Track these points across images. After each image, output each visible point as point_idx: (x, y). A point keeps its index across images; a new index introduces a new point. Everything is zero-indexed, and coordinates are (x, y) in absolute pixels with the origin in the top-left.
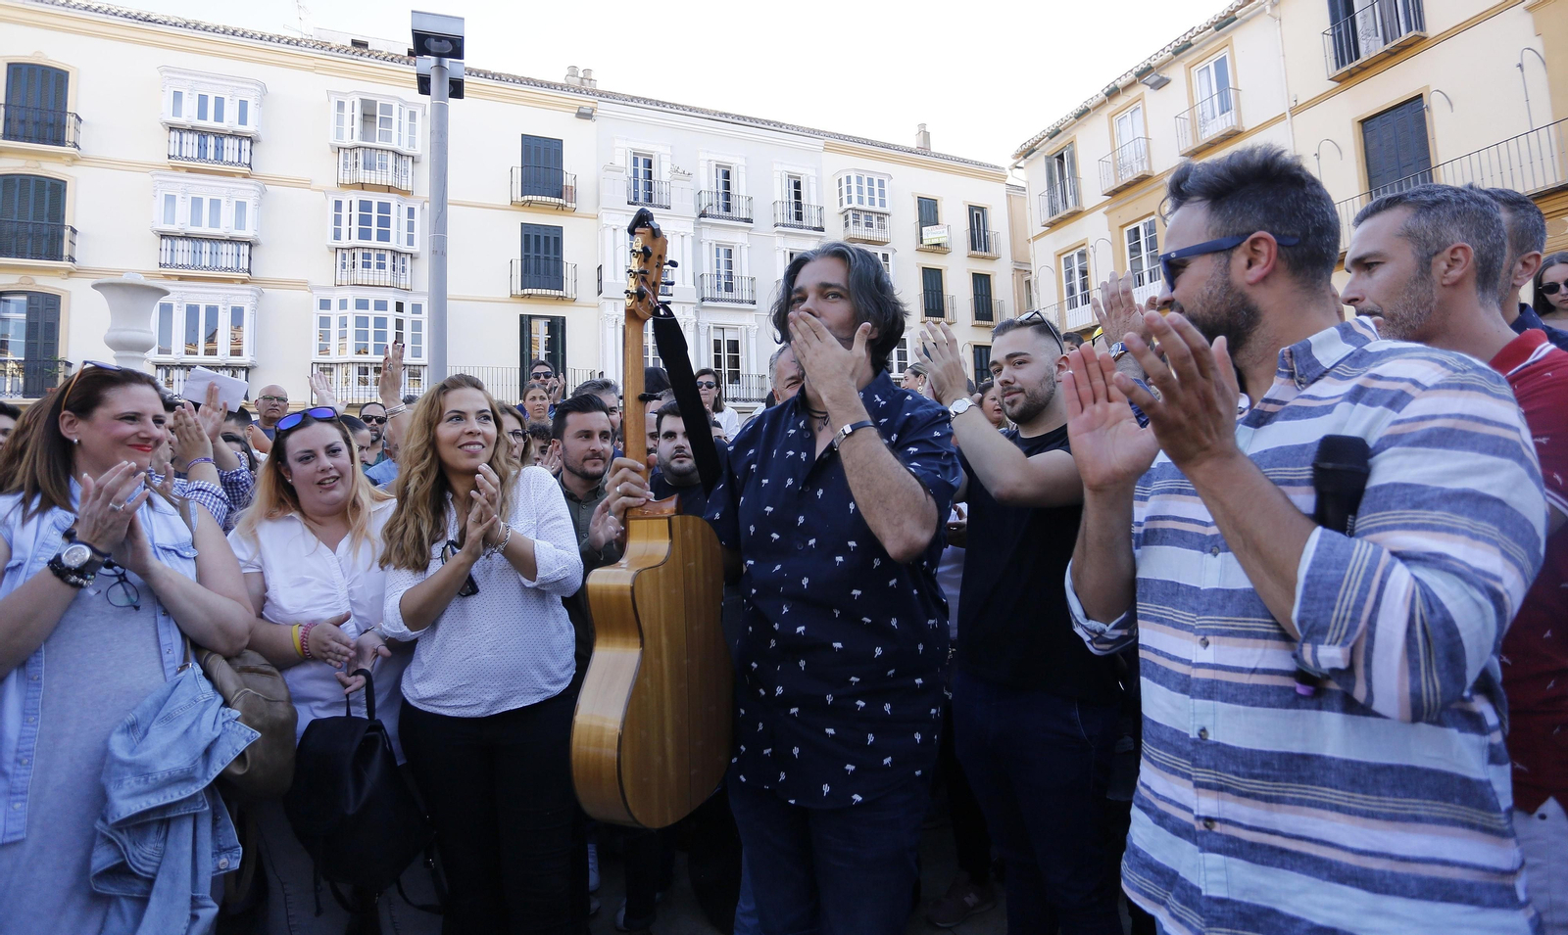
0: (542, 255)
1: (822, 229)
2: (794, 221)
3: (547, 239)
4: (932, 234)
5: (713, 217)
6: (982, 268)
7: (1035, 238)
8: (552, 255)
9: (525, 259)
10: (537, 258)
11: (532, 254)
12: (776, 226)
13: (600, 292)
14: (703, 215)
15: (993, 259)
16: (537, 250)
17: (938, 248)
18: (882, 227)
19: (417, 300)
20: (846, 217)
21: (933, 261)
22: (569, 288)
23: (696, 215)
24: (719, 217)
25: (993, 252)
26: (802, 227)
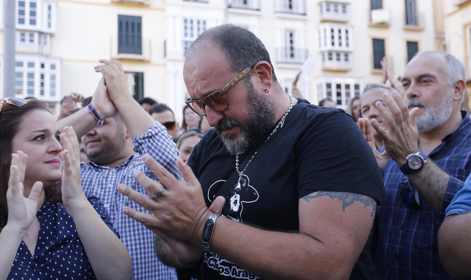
0: (130, 33)
1: (305, 14)
2: (288, 9)
3: (133, 24)
4: (378, 16)
5: (235, 8)
6: (413, 37)
7: (449, 15)
8: (136, 33)
9: (120, 36)
10: (127, 36)
11: (124, 33)
12: (276, 12)
13: (165, 55)
14: (230, 7)
15: (420, 31)
16: (127, 30)
17: (383, 25)
18: (344, 11)
19: (53, 61)
20: (321, 7)
21: (379, 34)
22: (146, 54)
23: (224, 6)
24: (240, 8)
25: (421, 25)
26: (292, 13)
